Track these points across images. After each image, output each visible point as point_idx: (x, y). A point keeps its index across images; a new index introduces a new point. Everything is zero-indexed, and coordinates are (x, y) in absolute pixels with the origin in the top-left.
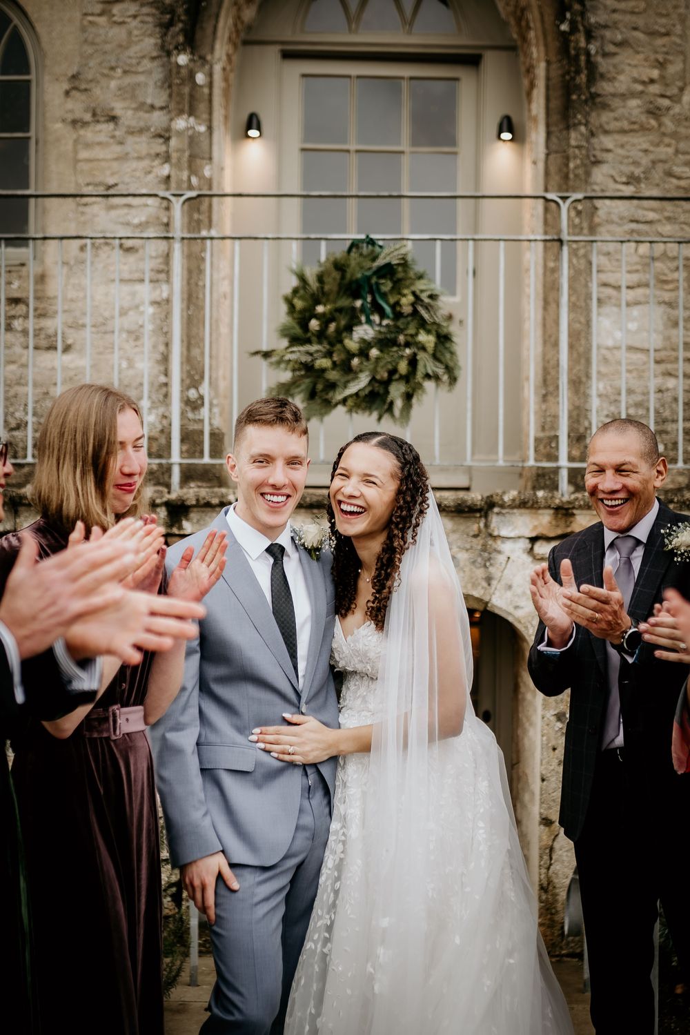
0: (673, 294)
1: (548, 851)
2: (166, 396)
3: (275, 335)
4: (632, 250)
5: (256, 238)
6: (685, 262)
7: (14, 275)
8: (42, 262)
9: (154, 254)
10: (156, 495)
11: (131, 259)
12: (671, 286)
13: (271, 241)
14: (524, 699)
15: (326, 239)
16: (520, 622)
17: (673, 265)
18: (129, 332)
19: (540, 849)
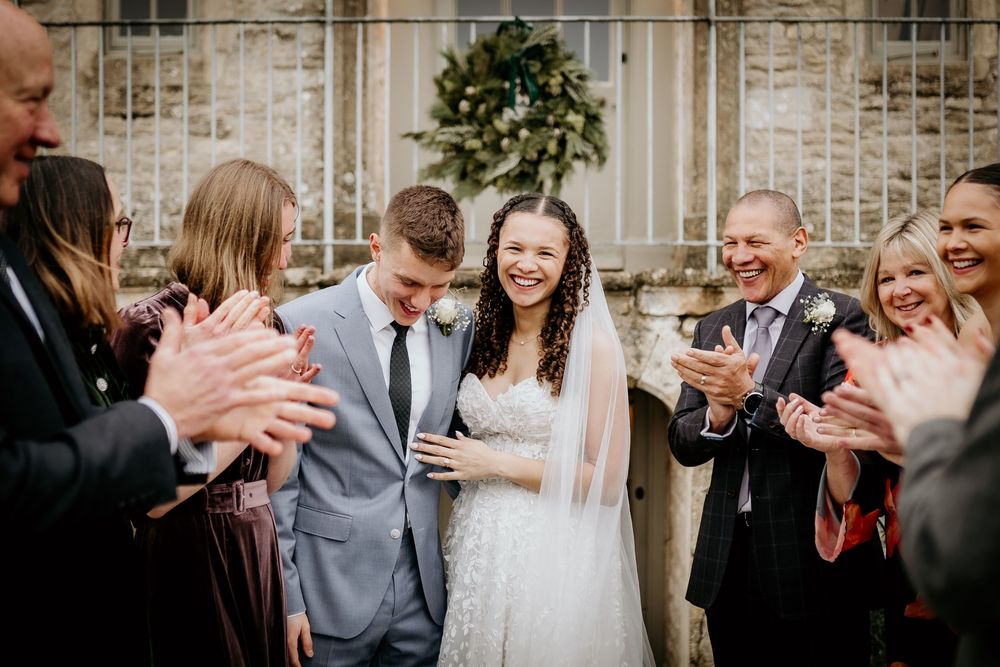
0: (821, 76)
1: (698, 625)
2: (322, 180)
3: (426, 118)
4: (782, 33)
5: (407, 21)
6: (833, 45)
7: (173, 63)
8: (201, 50)
9: (310, 41)
10: (308, 276)
11: (288, 45)
12: (819, 69)
13: (422, 25)
14: (676, 476)
15: (476, 22)
16: (669, 399)
17: (820, 48)
18: (287, 118)
19: (691, 623)
